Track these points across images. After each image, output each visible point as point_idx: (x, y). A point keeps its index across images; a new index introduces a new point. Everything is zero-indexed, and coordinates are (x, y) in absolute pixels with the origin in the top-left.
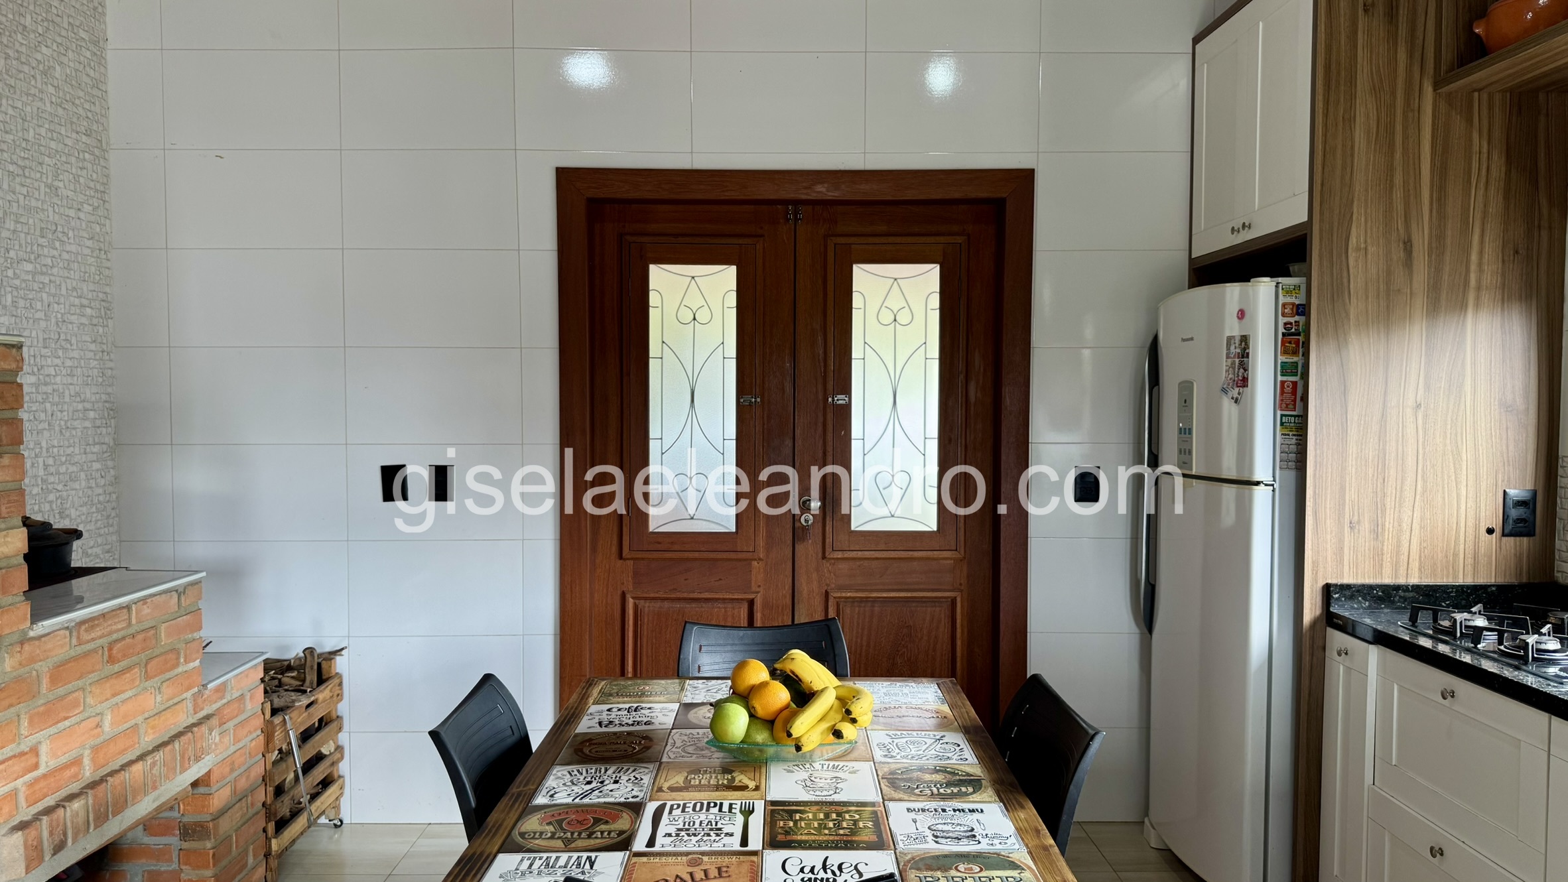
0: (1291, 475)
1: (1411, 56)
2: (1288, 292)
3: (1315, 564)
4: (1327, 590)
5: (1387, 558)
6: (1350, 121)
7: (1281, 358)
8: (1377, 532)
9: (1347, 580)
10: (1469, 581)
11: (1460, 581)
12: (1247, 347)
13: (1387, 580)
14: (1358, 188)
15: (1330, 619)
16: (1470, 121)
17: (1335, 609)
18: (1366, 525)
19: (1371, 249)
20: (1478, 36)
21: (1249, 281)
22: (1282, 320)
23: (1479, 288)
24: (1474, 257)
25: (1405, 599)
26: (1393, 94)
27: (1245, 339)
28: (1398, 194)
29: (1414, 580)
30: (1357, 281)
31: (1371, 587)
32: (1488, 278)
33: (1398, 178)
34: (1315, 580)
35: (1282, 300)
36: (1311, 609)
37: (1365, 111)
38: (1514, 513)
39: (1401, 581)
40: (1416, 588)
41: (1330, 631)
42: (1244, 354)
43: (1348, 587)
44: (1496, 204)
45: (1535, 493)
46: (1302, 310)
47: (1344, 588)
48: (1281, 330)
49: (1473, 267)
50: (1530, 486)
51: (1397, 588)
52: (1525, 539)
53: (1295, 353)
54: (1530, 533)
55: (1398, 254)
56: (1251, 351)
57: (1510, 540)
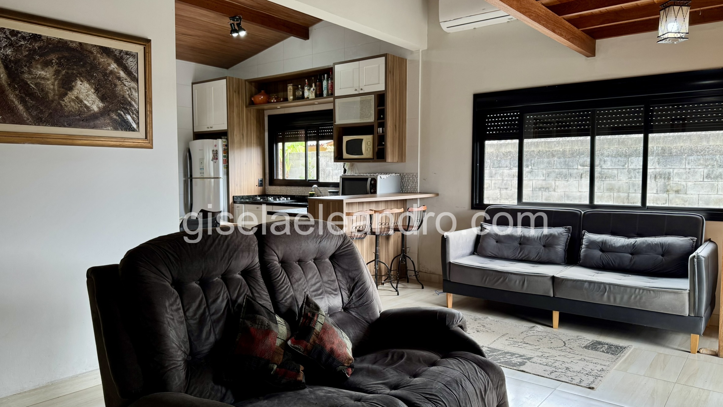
0: (226, 176)
1: (242, 101)
2: (224, 142)
3: (231, 192)
4: (233, 197)
5: (242, 191)
6: (233, 112)
7: (223, 155)
8: (240, 186)
9: (236, 195)
10: (254, 195)
11: (253, 195)
12: (217, 152)
13: (242, 195)
14: (235, 124)
15: (234, 202)
16: (251, 114)
17: (235, 200)
18: (239, 185)
19: (238, 135)
20: (252, 100)
21: (216, 139)
22: (223, 147)
23: (253, 143)
24: (253, 138)
25: (245, 198)
26: (240, 108)
27: (217, 151)
28: (241, 126)
29: (246, 195)
30: (236, 141)
31: (240, 196)
32: (255, 141)
33: (241, 123)
34: (231, 195)
35: (223, 144)
36: (231, 201)
37: (235, 110)
38: (260, 182)
39: (244, 195)
40: (247, 196)
41: (234, 204)
42: (217, 153)
43: (237, 196)
44: (255, 129)
45: (262, 179)
46: (227, 146)
47: (236, 196)
48: (223, 149)
49: (252, 139)
50: (262, 178)
51: (244, 196)
52: (261, 187)
53: (225, 153)
54: (262, 186)
55: (242, 136)
56: (218, 153)
57: (259, 187)
